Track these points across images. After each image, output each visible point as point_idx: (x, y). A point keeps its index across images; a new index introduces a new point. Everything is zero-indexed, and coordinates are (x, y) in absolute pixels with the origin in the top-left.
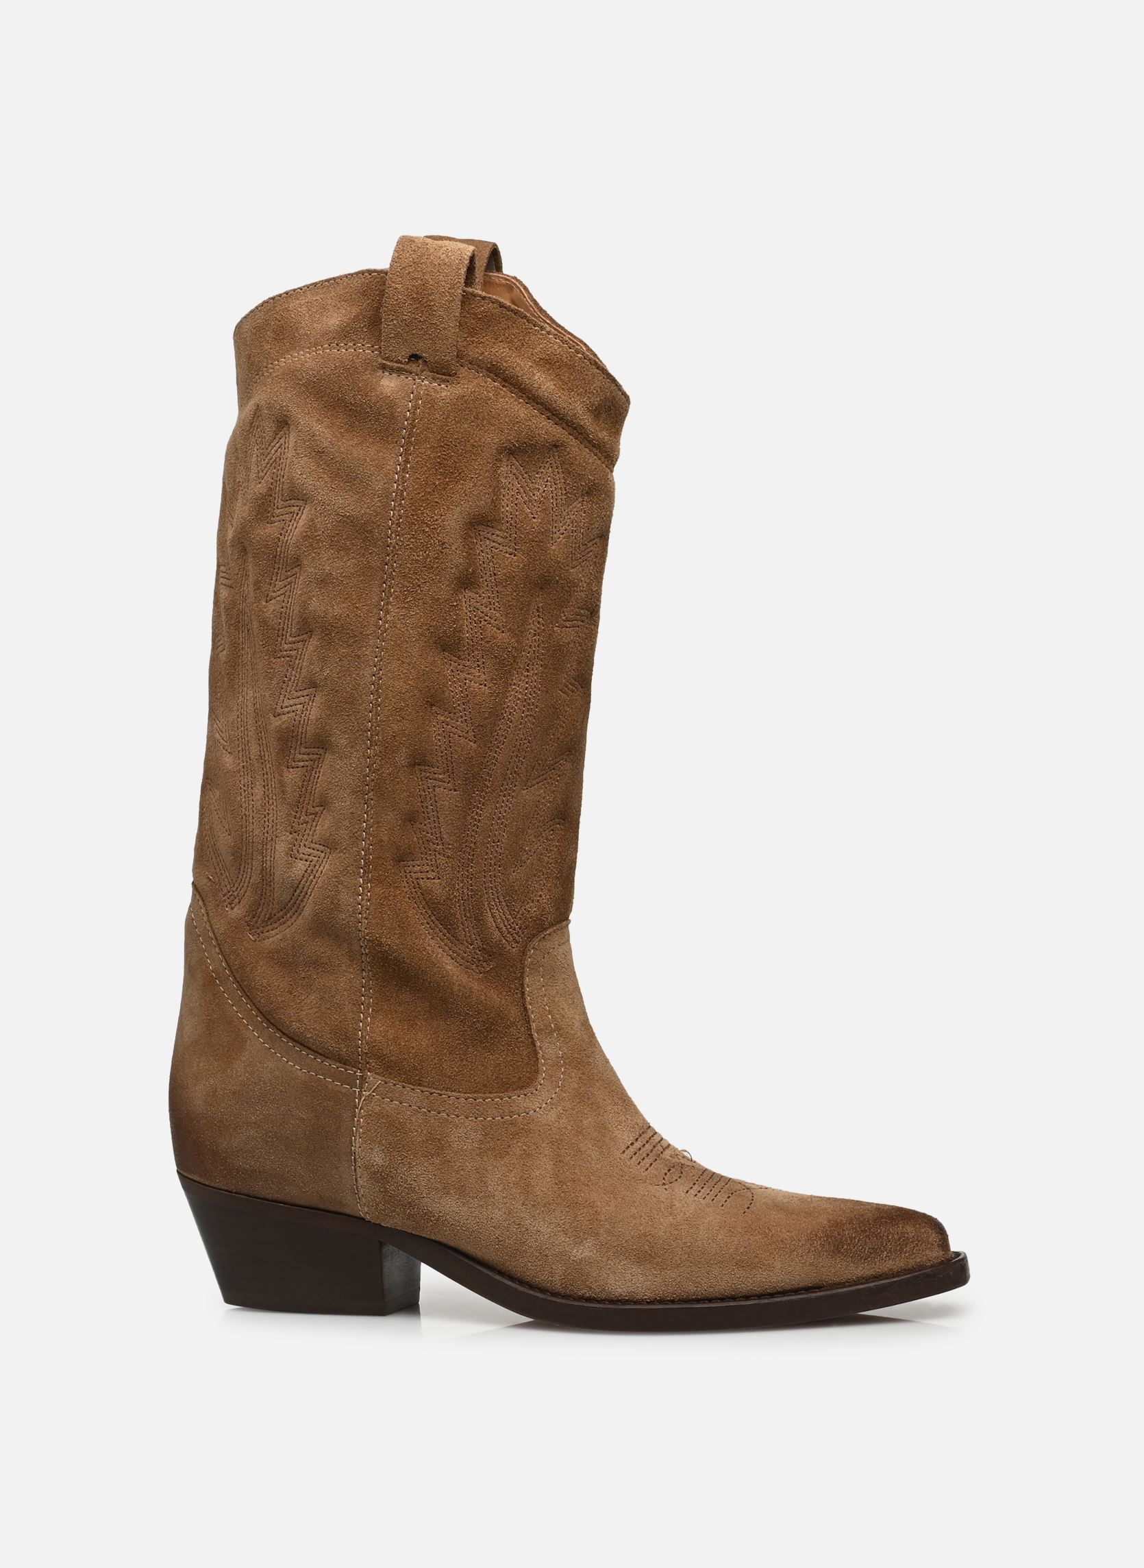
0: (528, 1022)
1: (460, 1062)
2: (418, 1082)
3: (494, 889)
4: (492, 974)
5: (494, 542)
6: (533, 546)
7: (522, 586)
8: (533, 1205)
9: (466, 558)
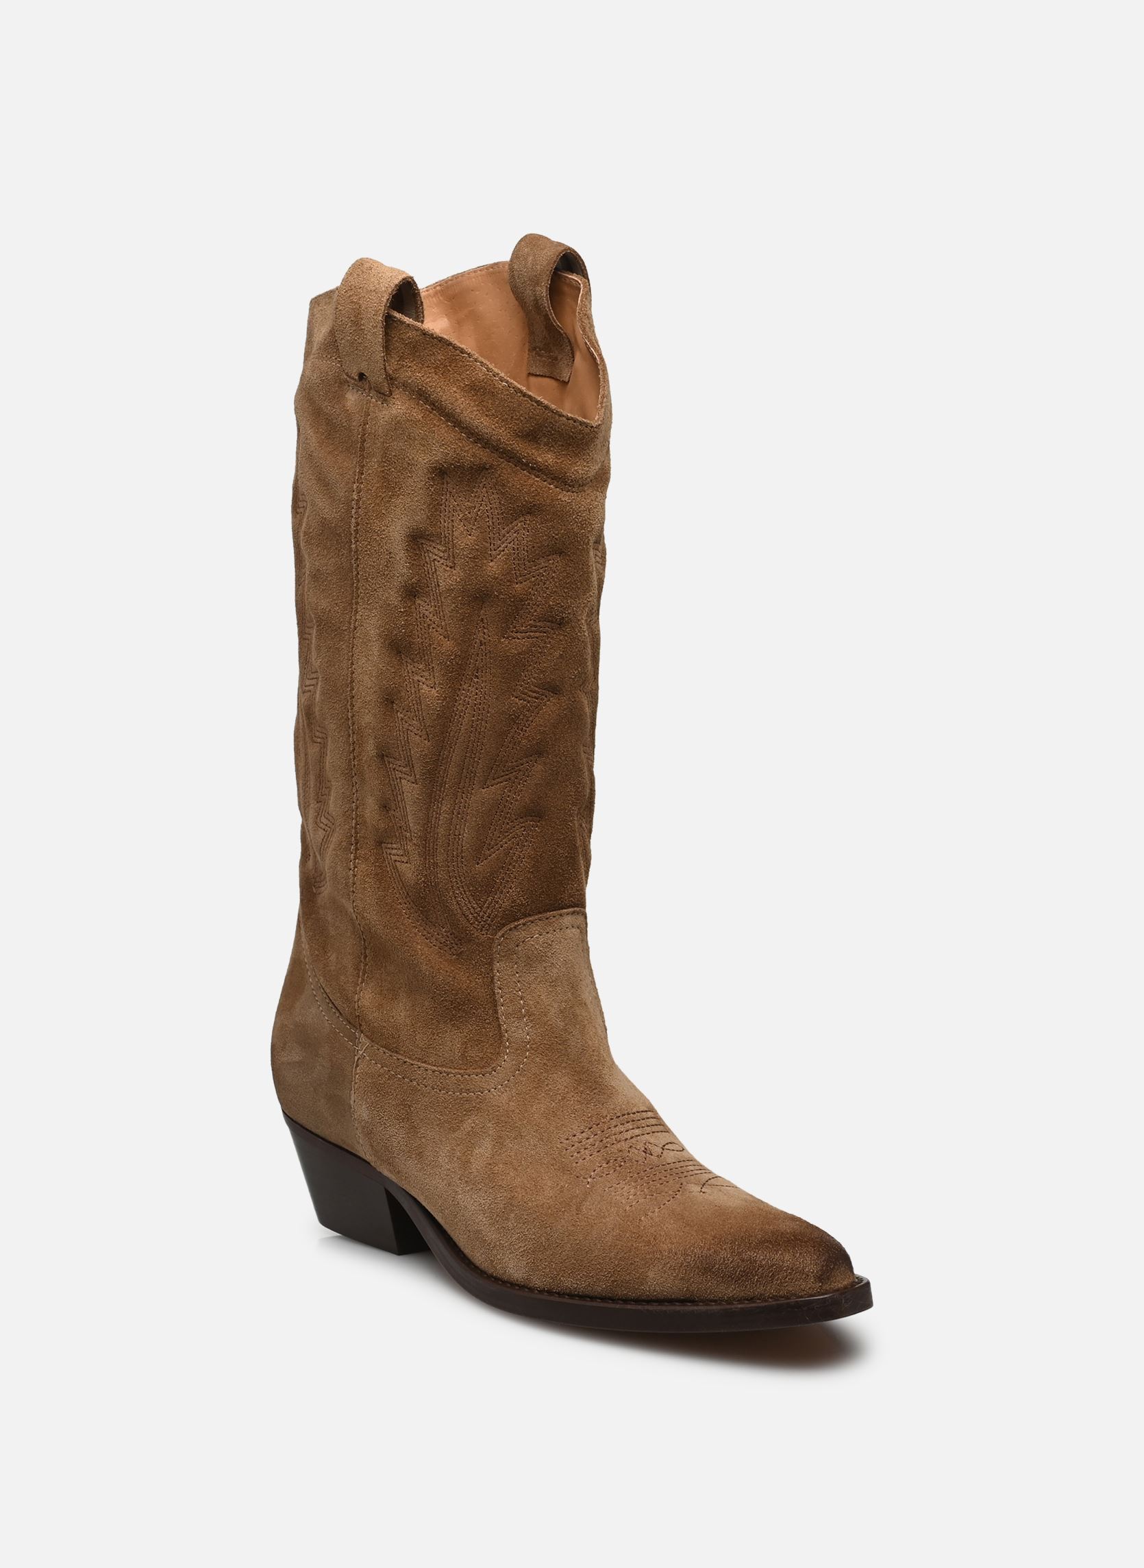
0: (496, 1006)
1: (431, 1036)
2: (395, 1049)
3: (458, 878)
4: (464, 957)
5: (436, 555)
6: (467, 562)
7: (460, 598)
8: (467, 1182)
9: (410, 568)
